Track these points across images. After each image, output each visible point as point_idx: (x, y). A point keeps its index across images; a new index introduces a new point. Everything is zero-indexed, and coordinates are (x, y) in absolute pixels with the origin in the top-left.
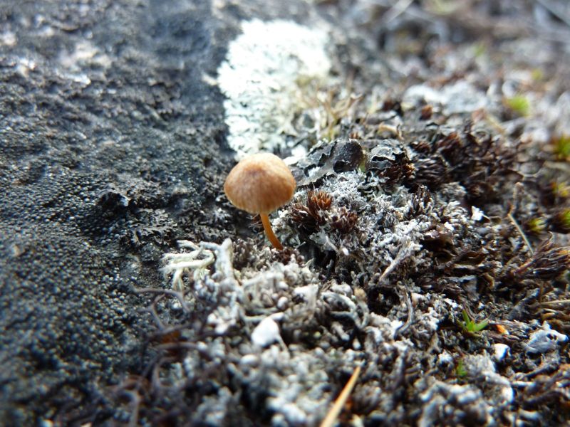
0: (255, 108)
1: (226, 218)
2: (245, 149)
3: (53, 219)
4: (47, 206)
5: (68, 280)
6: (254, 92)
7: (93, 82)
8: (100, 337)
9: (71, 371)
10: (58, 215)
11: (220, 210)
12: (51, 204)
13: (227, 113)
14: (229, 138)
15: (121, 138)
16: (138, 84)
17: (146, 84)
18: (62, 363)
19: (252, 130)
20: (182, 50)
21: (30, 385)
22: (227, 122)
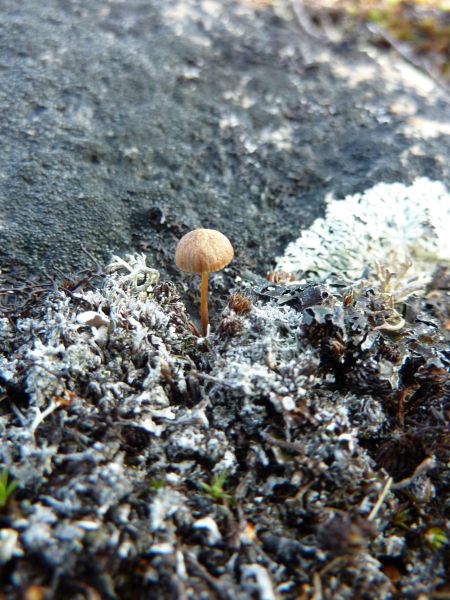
0: (337, 237)
1: (219, 286)
2: (293, 259)
3: (123, 200)
4: (129, 192)
5: (83, 227)
6: (347, 225)
7: (255, 153)
8: (63, 264)
9: (34, 263)
10: (128, 201)
11: (221, 277)
12: (132, 193)
13: (312, 227)
14: (291, 244)
15: (225, 194)
16: (281, 172)
17: (286, 175)
18: (36, 257)
19: (316, 252)
20: (345, 169)
21: (12, 249)
22: (303, 233)
